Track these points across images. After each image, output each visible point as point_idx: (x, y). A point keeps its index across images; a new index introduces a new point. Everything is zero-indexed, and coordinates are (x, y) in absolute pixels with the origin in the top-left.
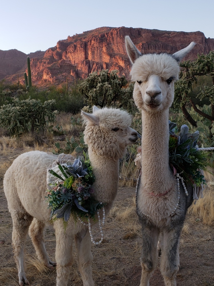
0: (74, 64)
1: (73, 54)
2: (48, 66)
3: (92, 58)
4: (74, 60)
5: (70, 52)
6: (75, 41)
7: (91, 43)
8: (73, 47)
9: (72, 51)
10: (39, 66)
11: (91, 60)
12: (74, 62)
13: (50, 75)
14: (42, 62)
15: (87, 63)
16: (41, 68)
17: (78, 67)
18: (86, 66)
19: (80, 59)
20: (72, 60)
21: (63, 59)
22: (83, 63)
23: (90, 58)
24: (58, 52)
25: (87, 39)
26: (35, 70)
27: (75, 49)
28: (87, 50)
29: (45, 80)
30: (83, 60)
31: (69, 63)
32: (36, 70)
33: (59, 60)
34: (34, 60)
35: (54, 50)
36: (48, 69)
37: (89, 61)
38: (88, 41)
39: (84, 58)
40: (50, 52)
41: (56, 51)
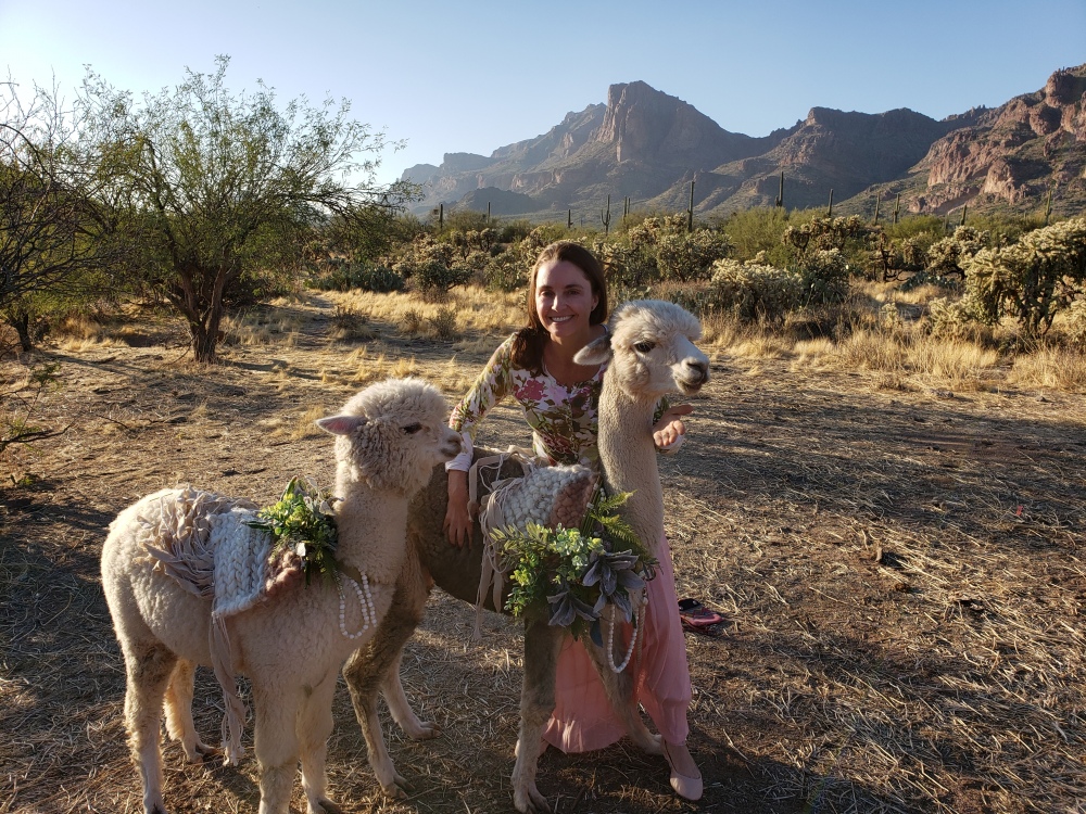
2: (1004, 154)
10: (974, 154)
13: (1010, 180)
14: (987, 140)
16: (982, 160)
21: (1064, 131)
24: (1046, 108)
26: (961, 167)
29: (990, 197)
31: (1083, 139)
32: (965, 167)
33: (1045, 134)
35: (1034, 103)
36: (1003, 164)
40: (1018, 110)
41: (1040, 105)
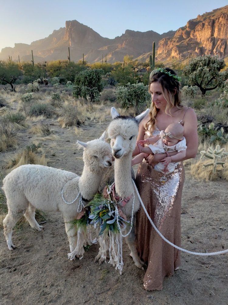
0: (200, 42)
1: (200, 32)
2: (176, 44)
3: (218, 35)
4: (200, 38)
5: (198, 31)
6: (204, 20)
7: (219, 20)
8: (201, 26)
9: (200, 30)
10: (169, 45)
11: (217, 37)
12: (200, 39)
14: (172, 41)
15: (212, 40)
16: (171, 46)
17: (203, 44)
18: (210, 42)
19: (206, 36)
20: (198, 38)
21: (191, 38)
22: (208, 40)
23: (216, 35)
24: (187, 31)
25: (215, 17)
26: (166, 48)
27: (203, 28)
28: (213, 28)
29: (173, 57)
30: (208, 38)
31: (196, 40)
33: (187, 39)
34: (165, 40)
35: (184, 30)
36: (176, 47)
37: (214, 38)
38: (216, 19)
39: (210, 35)
40: (180, 32)
41: (185, 30)
